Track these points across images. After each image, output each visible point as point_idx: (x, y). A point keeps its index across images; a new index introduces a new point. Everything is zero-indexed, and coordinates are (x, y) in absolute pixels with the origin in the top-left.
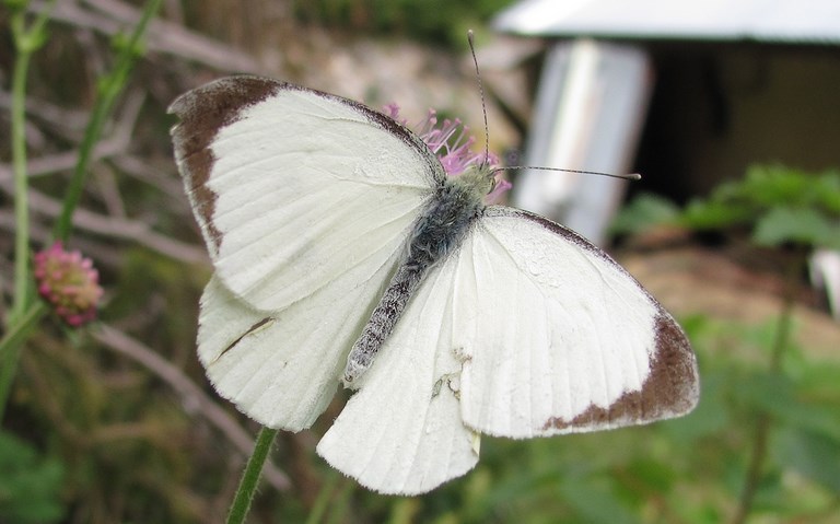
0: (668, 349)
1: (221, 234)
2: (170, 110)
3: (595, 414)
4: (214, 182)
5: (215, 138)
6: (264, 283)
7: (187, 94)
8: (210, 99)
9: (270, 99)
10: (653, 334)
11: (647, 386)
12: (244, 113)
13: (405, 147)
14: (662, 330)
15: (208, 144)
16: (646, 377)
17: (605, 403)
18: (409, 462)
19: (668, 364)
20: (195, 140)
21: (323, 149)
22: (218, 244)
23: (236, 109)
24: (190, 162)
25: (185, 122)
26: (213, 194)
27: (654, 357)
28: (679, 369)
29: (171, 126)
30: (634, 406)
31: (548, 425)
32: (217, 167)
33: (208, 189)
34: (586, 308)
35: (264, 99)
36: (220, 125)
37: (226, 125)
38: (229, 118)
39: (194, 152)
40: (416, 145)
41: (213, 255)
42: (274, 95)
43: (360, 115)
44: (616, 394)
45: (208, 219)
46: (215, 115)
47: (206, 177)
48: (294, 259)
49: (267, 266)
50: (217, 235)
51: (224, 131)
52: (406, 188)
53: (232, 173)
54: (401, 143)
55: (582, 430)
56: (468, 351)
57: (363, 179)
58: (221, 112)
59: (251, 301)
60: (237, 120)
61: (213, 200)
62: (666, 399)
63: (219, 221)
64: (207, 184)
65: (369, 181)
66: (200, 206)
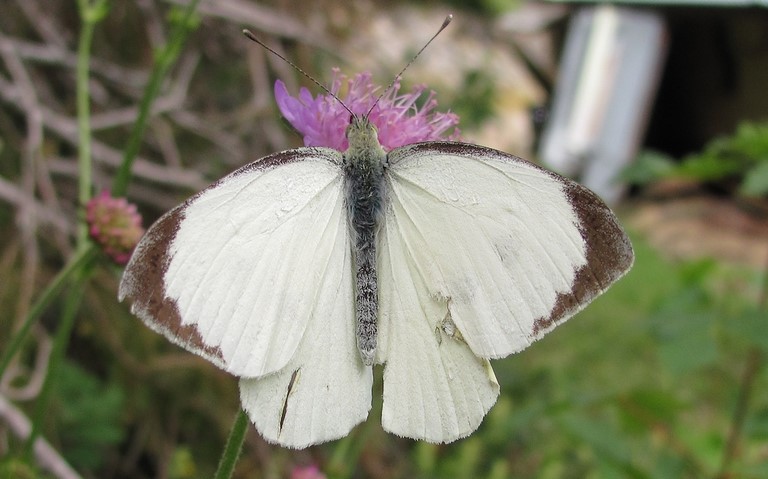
0: (589, 215)
1: (217, 347)
2: (120, 298)
3: (565, 302)
4: (186, 319)
5: (165, 287)
6: (270, 352)
7: (124, 276)
8: (142, 264)
9: (183, 224)
10: (571, 207)
11: (589, 256)
12: (171, 251)
13: (300, 164)
14: (575, 199)
15: (164, 295)
16: (585, 249)
17: (567, 288)
18: (452, 410)
19: (595, 228)
20: (153, 302)
21: (244, 223)
22: (220, 356)
23: (164, 253)
24: (160, 320)
25: (136, 296)
26: (192, 326)
27: (581, 227)
28: (605, 229)
29: (129, 308)
30: (589, 280)
31: (536, 329)
32: (181, 306)
33: (187, 326)
34: (510, 211)
35: (179, 228)
36: (162, 275)
37: (166, 271)
38: (164, 264)
39: (158, 310)
40: (306, 155)
41: (222, 366)
42: (183, 218)
43: (254, 173)
44: (572, 276)
45: (201, 346)
46: (154, 272)
47: (178, 319)
48: (278, 317)
49: (264, 340)
50: (215, 351)
51: (168, 276)
52: (321, 193)
53: (194, 300)
54: (295, 164)
55: (563, 320)
56: (445, 294)
57: (288, 215)
58: (156, 266)
59: (270, 370)
60: (170, 260)
61: (196, 330)
62: (610, 262)
63: (209, 341)
64: (183, 324)
65: (293, 213)
66: (189, 343)
